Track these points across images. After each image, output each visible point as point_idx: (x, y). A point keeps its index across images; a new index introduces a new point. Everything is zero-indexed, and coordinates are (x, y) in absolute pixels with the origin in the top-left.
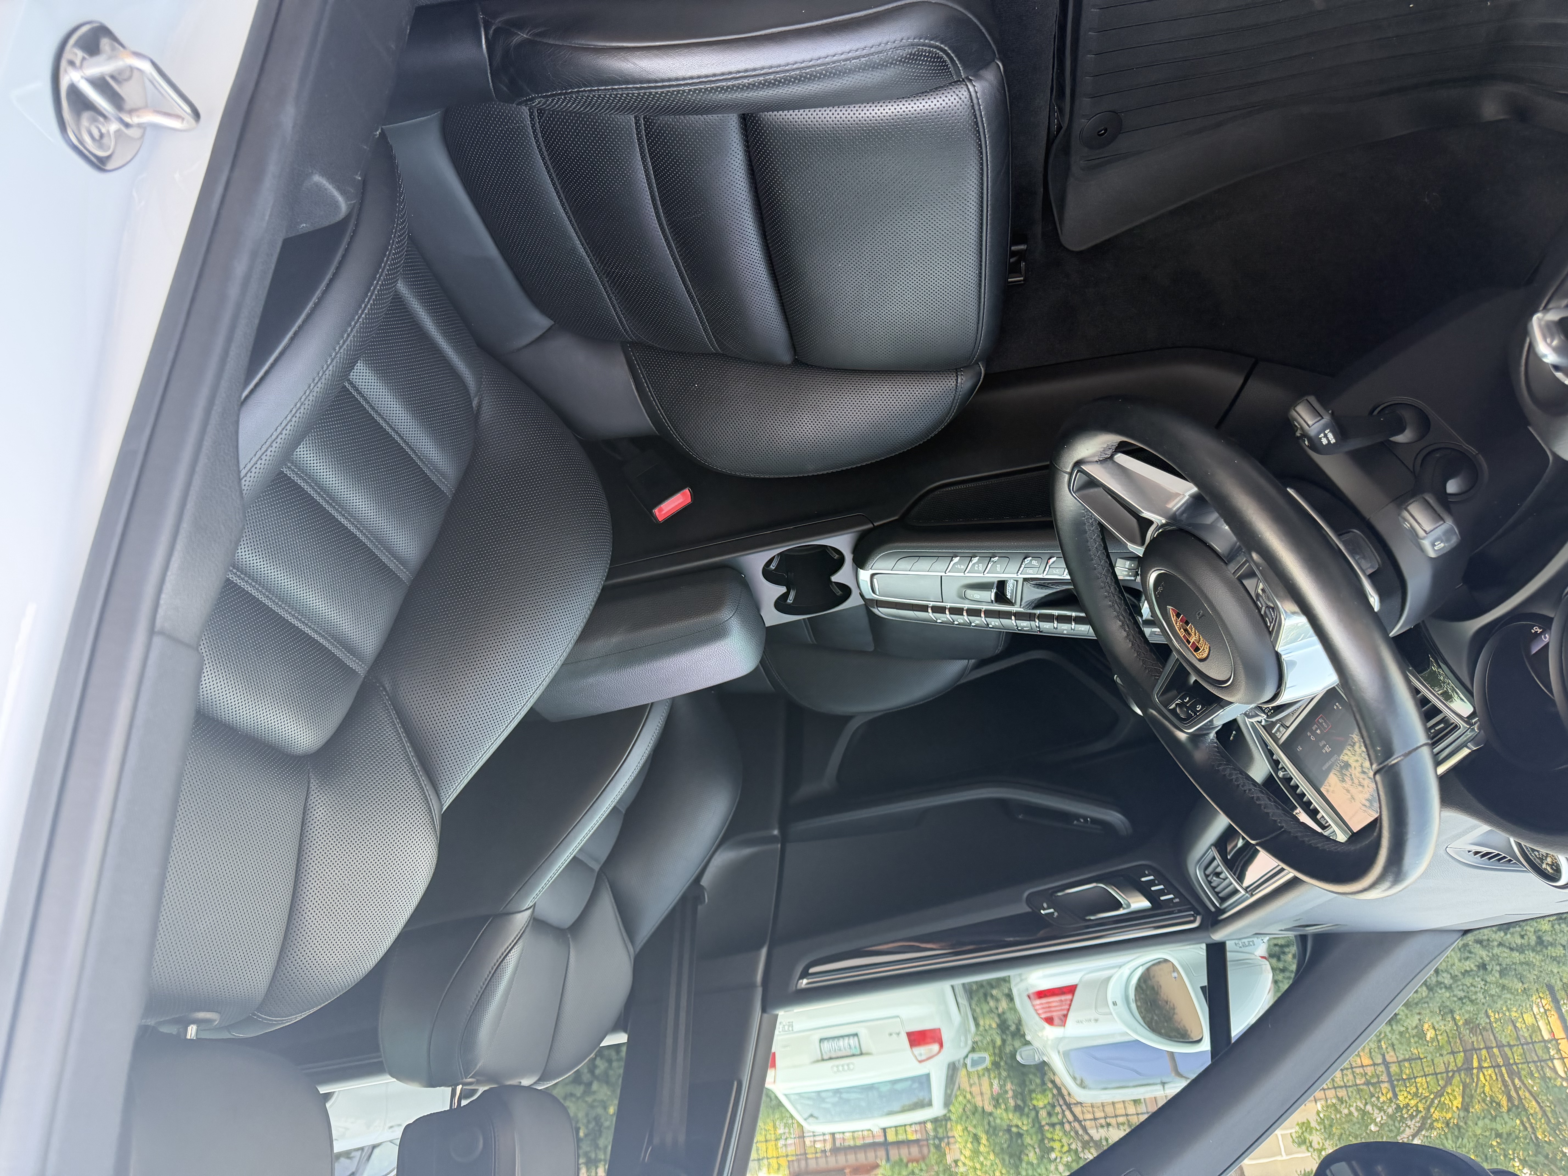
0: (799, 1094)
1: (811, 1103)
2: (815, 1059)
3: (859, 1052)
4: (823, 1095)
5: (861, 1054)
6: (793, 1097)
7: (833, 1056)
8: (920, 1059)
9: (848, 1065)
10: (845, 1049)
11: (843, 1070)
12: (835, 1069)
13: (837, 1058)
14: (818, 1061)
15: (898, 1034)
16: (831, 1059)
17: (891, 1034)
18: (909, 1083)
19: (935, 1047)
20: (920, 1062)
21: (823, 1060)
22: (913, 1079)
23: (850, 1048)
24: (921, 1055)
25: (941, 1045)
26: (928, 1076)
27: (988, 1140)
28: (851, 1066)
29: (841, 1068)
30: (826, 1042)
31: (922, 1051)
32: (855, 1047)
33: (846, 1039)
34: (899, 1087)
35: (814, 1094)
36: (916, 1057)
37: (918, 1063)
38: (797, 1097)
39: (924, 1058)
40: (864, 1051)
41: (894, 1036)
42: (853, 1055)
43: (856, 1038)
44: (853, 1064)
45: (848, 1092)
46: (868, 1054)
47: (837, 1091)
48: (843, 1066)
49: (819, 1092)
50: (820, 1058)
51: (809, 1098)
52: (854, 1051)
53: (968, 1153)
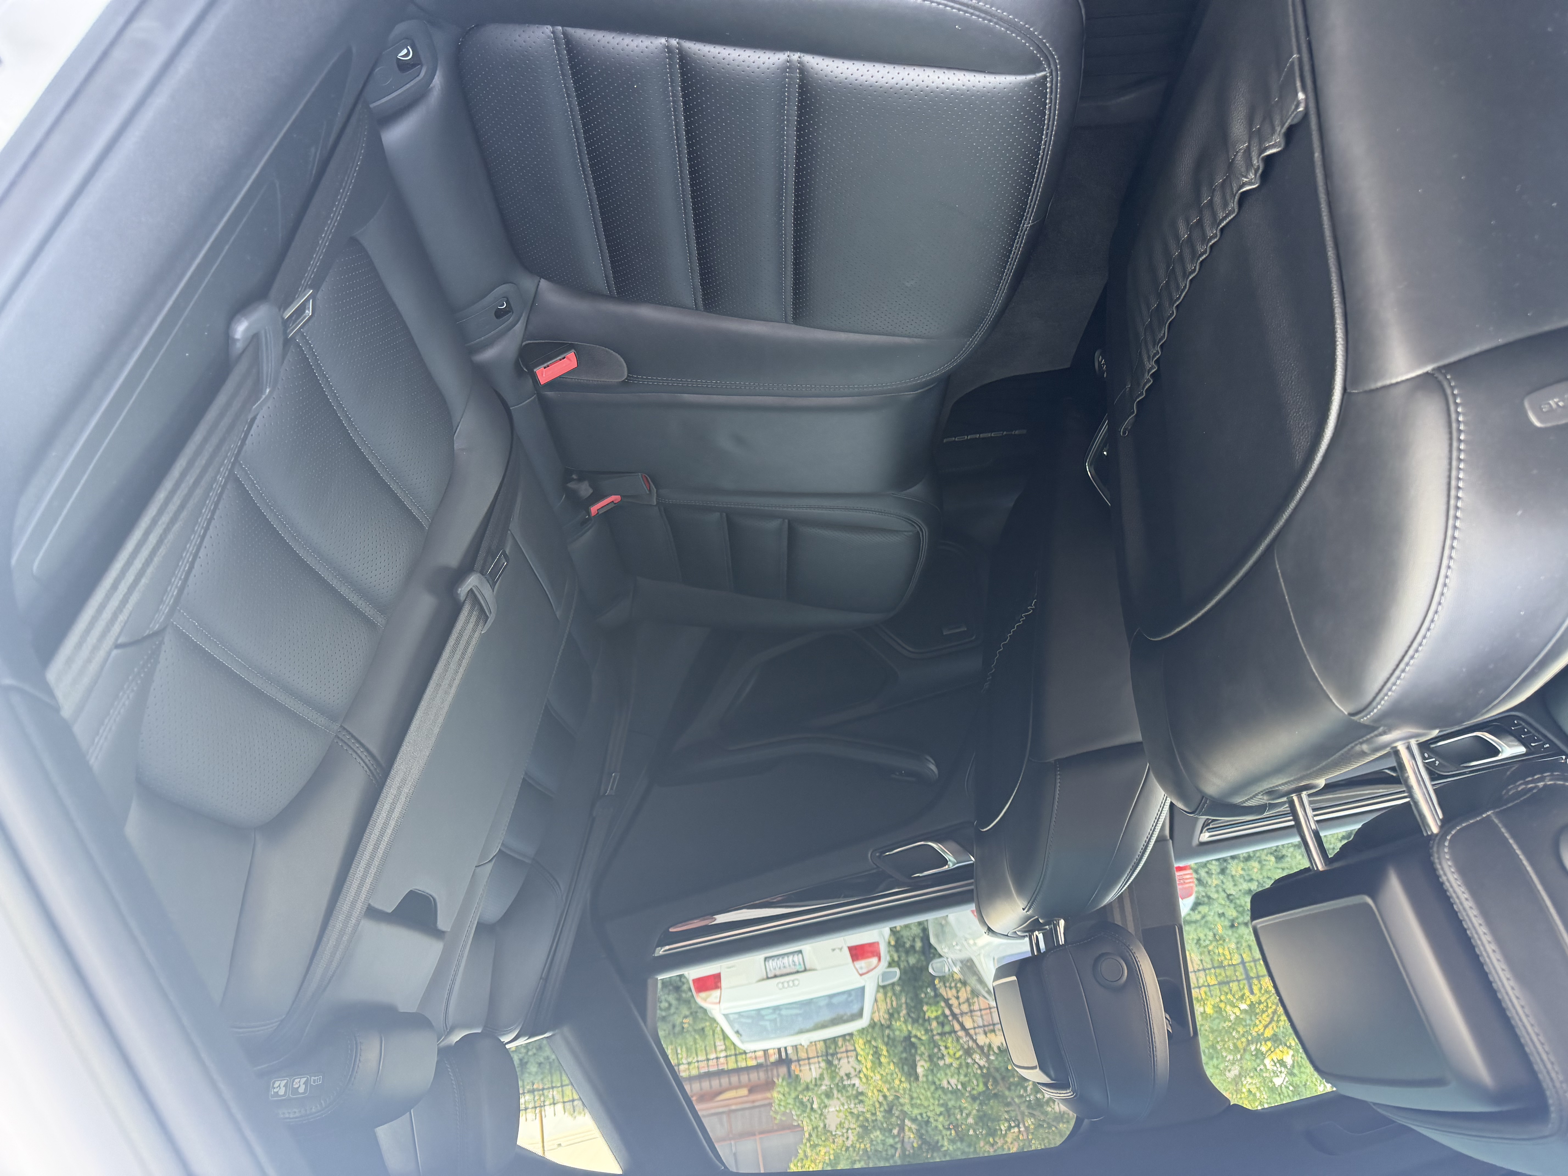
0: (739, 1013)
1: (750, 1021)
2: (760, 977)
3: (803, 969)
4: (763, 1012)
5: (805, 970)
6: (731, 1017)
7: (778, 973)
8: (861, 972)
9: (793, 981)
10: (790, 966)
11: (789, 986)
12: (780, 986)
13: (782, 975)
14: (763, 980)
15: (841, 949)
16: (775, 976)
17: (833, 950)
18: (845, 997)
19: (874, 960)
20: (861, 975)
21: (768, 978)
22: (848, 993)
23: (795, 965)
24: (861, 968)
25: (880, 959)
26: (863, 989)
27: (887, 1051)
28: (796, 983)
29: (786, 985)
30: (771, 961)
31: (862, 964)
32: (800, 964)
33: (791, 957)
34: (835, 1000)
35: (754, 1012)
36: (857, 970)
37: (859, 976)
38: (736, 1016)
39: (864, 971)
40: (808, 967)
41: (837, 951)
42: (798, 972)
43: (800, 955)
44: (797, 980)
45: (787, 1009)
46: (810, 970)
47: (776, 1009)
48: (788, 982)
49: (759, 1010)
50: (765, 977)
51: (748, 1017)
52: (798, 968)
53: (869, 1065)
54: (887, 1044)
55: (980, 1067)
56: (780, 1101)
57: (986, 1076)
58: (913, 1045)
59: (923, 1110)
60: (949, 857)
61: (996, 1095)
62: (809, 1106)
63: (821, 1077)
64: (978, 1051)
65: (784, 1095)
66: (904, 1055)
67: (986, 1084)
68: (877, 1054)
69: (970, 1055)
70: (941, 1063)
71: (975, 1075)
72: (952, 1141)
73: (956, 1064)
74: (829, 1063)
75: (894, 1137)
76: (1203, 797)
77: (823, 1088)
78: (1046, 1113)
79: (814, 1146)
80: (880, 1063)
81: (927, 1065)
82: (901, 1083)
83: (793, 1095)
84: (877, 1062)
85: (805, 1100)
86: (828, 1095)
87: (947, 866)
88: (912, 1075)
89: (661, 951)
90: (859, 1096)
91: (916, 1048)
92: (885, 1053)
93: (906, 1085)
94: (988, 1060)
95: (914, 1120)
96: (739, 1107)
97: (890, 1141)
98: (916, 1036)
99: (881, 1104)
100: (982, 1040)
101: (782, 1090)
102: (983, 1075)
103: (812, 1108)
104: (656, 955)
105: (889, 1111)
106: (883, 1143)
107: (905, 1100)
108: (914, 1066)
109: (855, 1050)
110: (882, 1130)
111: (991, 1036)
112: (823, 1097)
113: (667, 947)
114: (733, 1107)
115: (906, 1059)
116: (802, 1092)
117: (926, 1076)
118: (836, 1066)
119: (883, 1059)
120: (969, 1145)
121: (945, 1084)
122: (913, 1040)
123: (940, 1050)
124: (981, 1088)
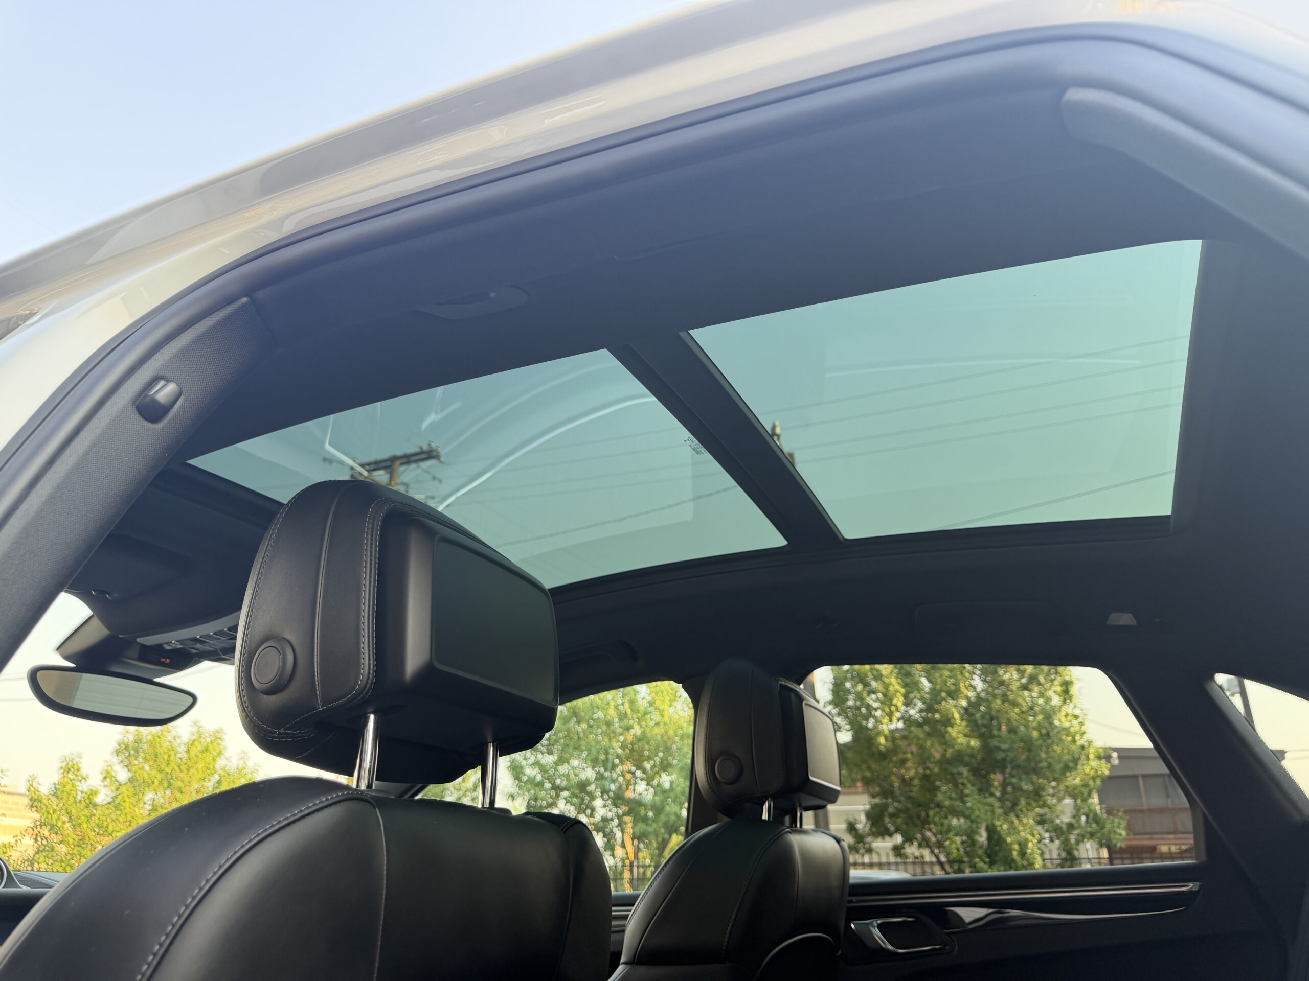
53: (1030, 845)
54: (1013, 861)
55: (930, 830)
56: (1118, 827)
57: (925, 822)
58: (989, 856)
59: (984, 800)
60: (876, 932)
61: (920, 805)
62: (1090, 820)
63: (1078, 842)
64: (931, 844)
65: (1115, 832)
66: (997, 848)
67: (927, 815)
68: (1023, 854)
69: (938, 841)
70: (965, 838)
71: (935, 824)
72: (960, 774)
73: (951, 835)
74: (1069, 853)
75: (1011, 784)
76: (564, 832)
77: (1076, 832)
78: (880, 786)
79: (1086, 785)
80: (1020, 844)
81: (977, 838)
82: (1003, 827)
83: (1105, 831)
84: (1023, 845)
85: (1094, 825)
86: (1071, 826)
87: (879, 922)
88: (992, 831)
89: (1191, 886)
90: (1041, 821)
91: (986, 853)
92: (1015, 853)
93: (998, 823)
94: (923, 835)
95: (992, 795)
96: (1165, 836)
97: (1014, 780)
98: (985, 863)
99: (1021, 811)
100: (926, 853)
101: (1118, 837)
102: (929, 823)
103: (1087, 816)
104: (1198, 883)
105: (1015, 804)
106: (1020, 780)
107: (999, 811)
108: (989, 838)
109: (1044, 860)
110: (1021, 790)
111: (917, 854)
112: (1076, 825)
113: (1184, 889)
114: (1172, 836)
115: (996, 845)
116: (1097, 832)
117: (978, 828)
118: (1064, 850)
119: (1016, 847)
120: (946, 770)
121: (962, 820)
122: (987, 860)
123: (965, 849)
124: (931, 813)
